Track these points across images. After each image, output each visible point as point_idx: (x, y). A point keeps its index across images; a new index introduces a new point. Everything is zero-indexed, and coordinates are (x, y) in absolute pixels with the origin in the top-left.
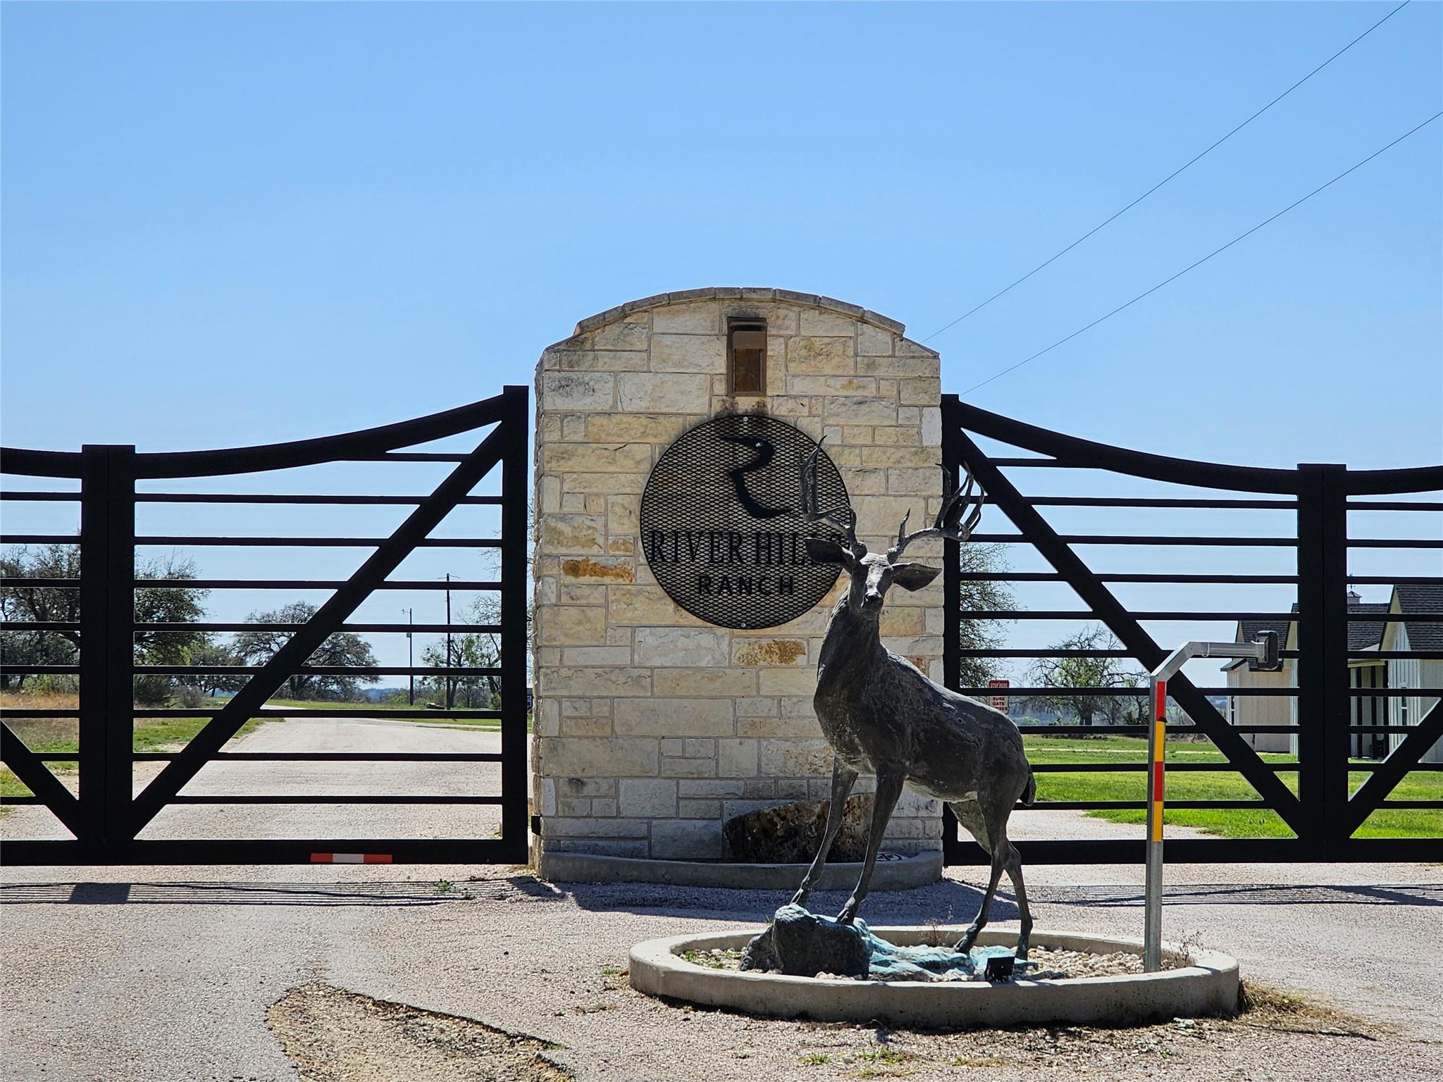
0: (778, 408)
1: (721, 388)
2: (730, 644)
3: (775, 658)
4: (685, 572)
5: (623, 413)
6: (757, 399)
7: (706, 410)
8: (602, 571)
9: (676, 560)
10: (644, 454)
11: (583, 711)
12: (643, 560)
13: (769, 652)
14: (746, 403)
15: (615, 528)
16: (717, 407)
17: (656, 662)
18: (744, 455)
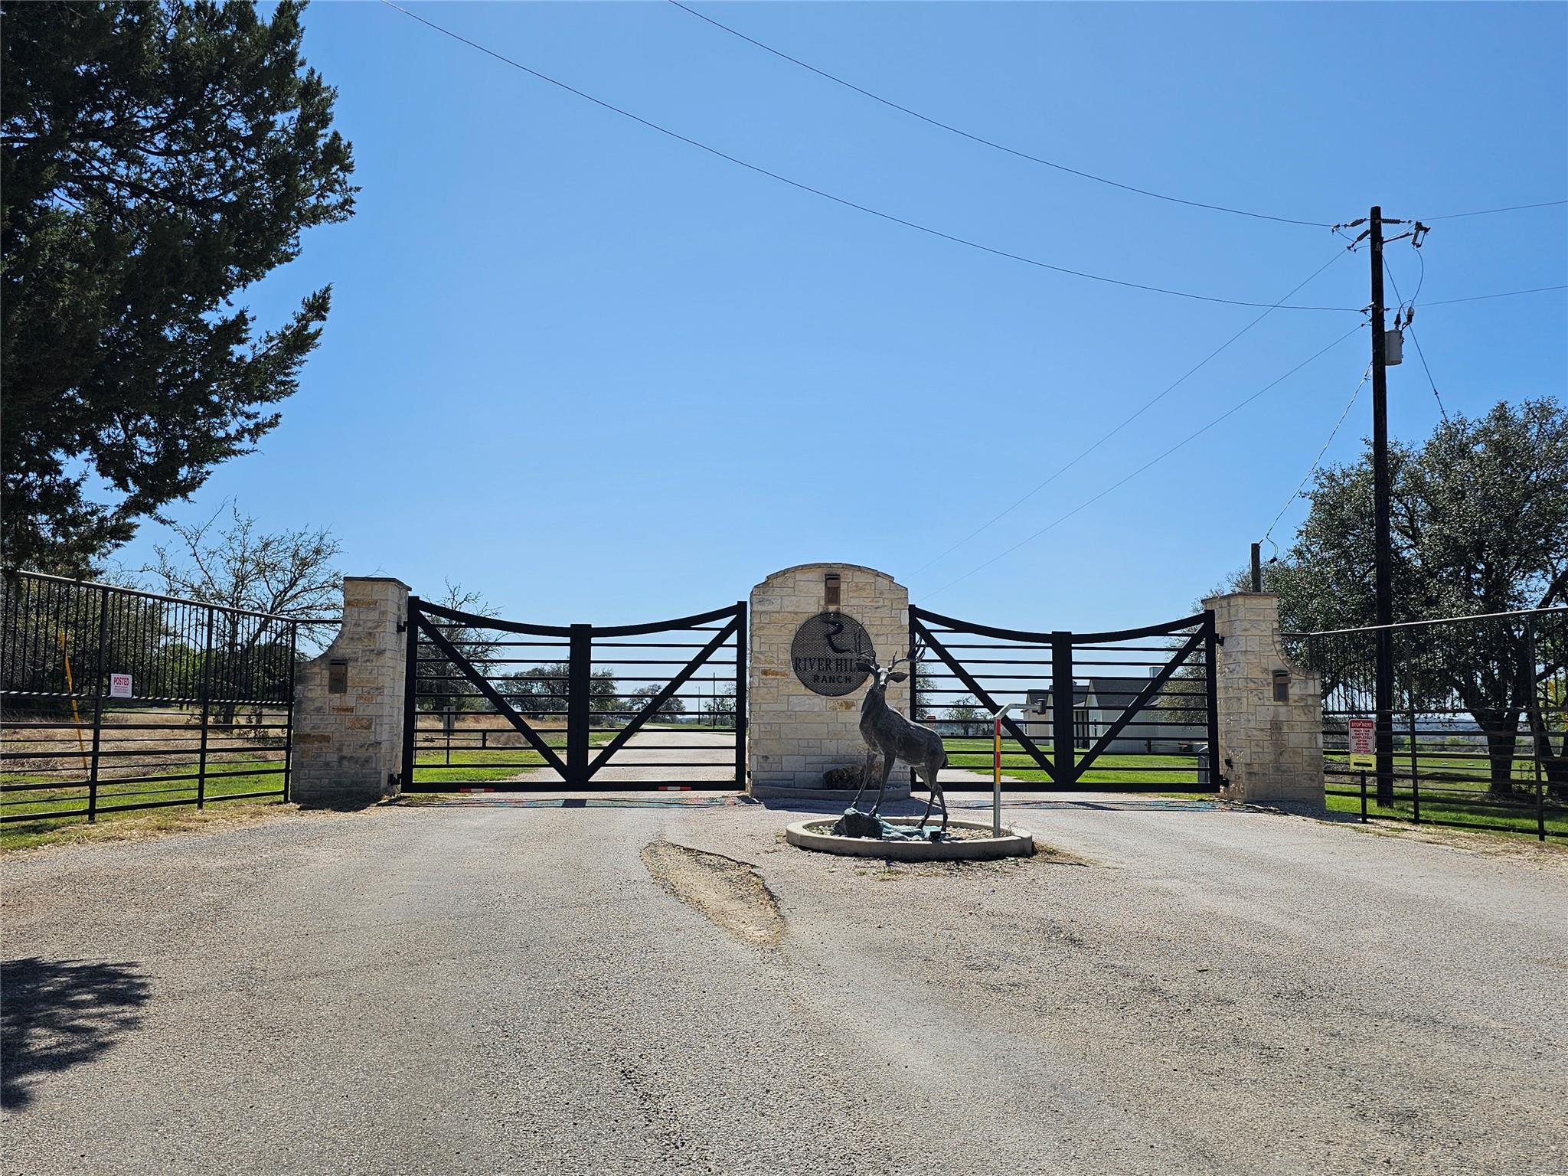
0: (844, 610)
1: (822, 602)
2: (826, 703)
3: (844, 708)
4: (809, 675)
5: (785, 612)
6: (836, 607)
7: (817, 611)
8: (777, 674)
9: (805, 669)
10: (793, 628)
11: (769, 729)
12: (792, 669)
13: (841, 705)
14: (832, 608)
15: (781, 656)
16: (821, 610)
17: (797, 709)
18: (832, 628)
